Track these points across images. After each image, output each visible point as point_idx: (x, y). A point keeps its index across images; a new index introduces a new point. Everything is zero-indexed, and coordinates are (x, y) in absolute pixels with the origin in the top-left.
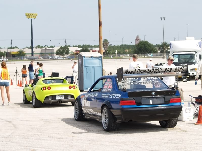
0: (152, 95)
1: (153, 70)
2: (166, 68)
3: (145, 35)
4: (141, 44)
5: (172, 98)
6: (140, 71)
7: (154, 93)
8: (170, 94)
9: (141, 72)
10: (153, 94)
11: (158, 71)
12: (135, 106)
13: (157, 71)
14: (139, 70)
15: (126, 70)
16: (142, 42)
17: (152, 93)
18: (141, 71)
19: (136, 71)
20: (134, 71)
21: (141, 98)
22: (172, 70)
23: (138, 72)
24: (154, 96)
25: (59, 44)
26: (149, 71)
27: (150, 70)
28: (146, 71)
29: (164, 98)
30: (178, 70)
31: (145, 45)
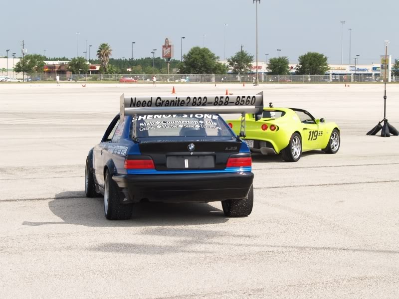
0: (188, 150)
1: (188, 99)
2: (217, 97)
3: (184, 38)
4: (196, 55)
5: (232, 157)
6: (161, 102)
7: (192, 147)
8: (227, 149)
9: (165, 103)
10: (190, 148)
11: (200, 102)
12: (154, 172)
13: (198, 102)
14: (159, 100)
15: (132, 98)
16: (196, 51)
17: (189, 146)
18: (163, 102)
19: (154, 101)
20: (149, 101)
21: (167, 156)
22: (229, 101)
23: (158, 104)
24: (192, 153)
25: (7, 51)
26: (180, 102)
27: (183, 101)
28: (173, 101)
29: (215, 156)
30: (242, 101)
31: (203, 56)
